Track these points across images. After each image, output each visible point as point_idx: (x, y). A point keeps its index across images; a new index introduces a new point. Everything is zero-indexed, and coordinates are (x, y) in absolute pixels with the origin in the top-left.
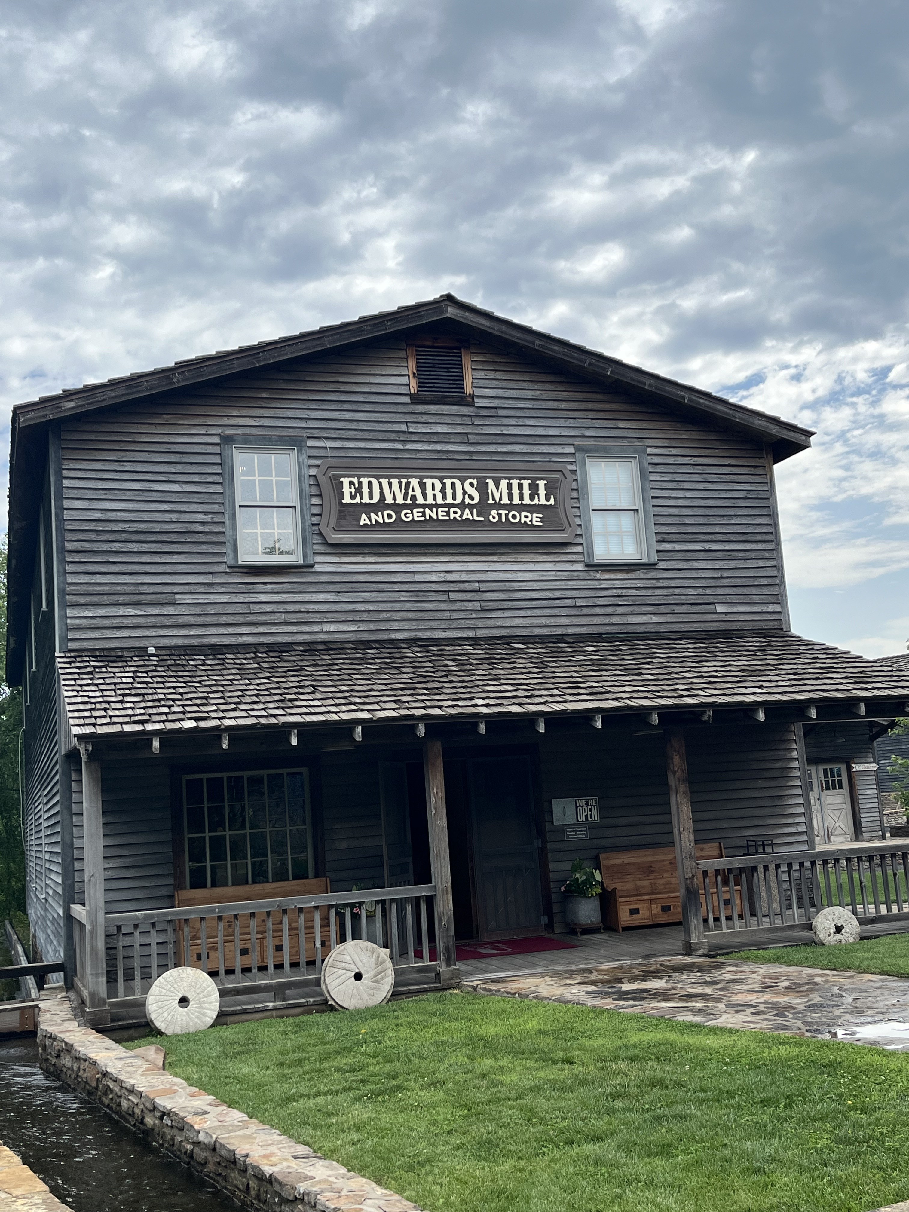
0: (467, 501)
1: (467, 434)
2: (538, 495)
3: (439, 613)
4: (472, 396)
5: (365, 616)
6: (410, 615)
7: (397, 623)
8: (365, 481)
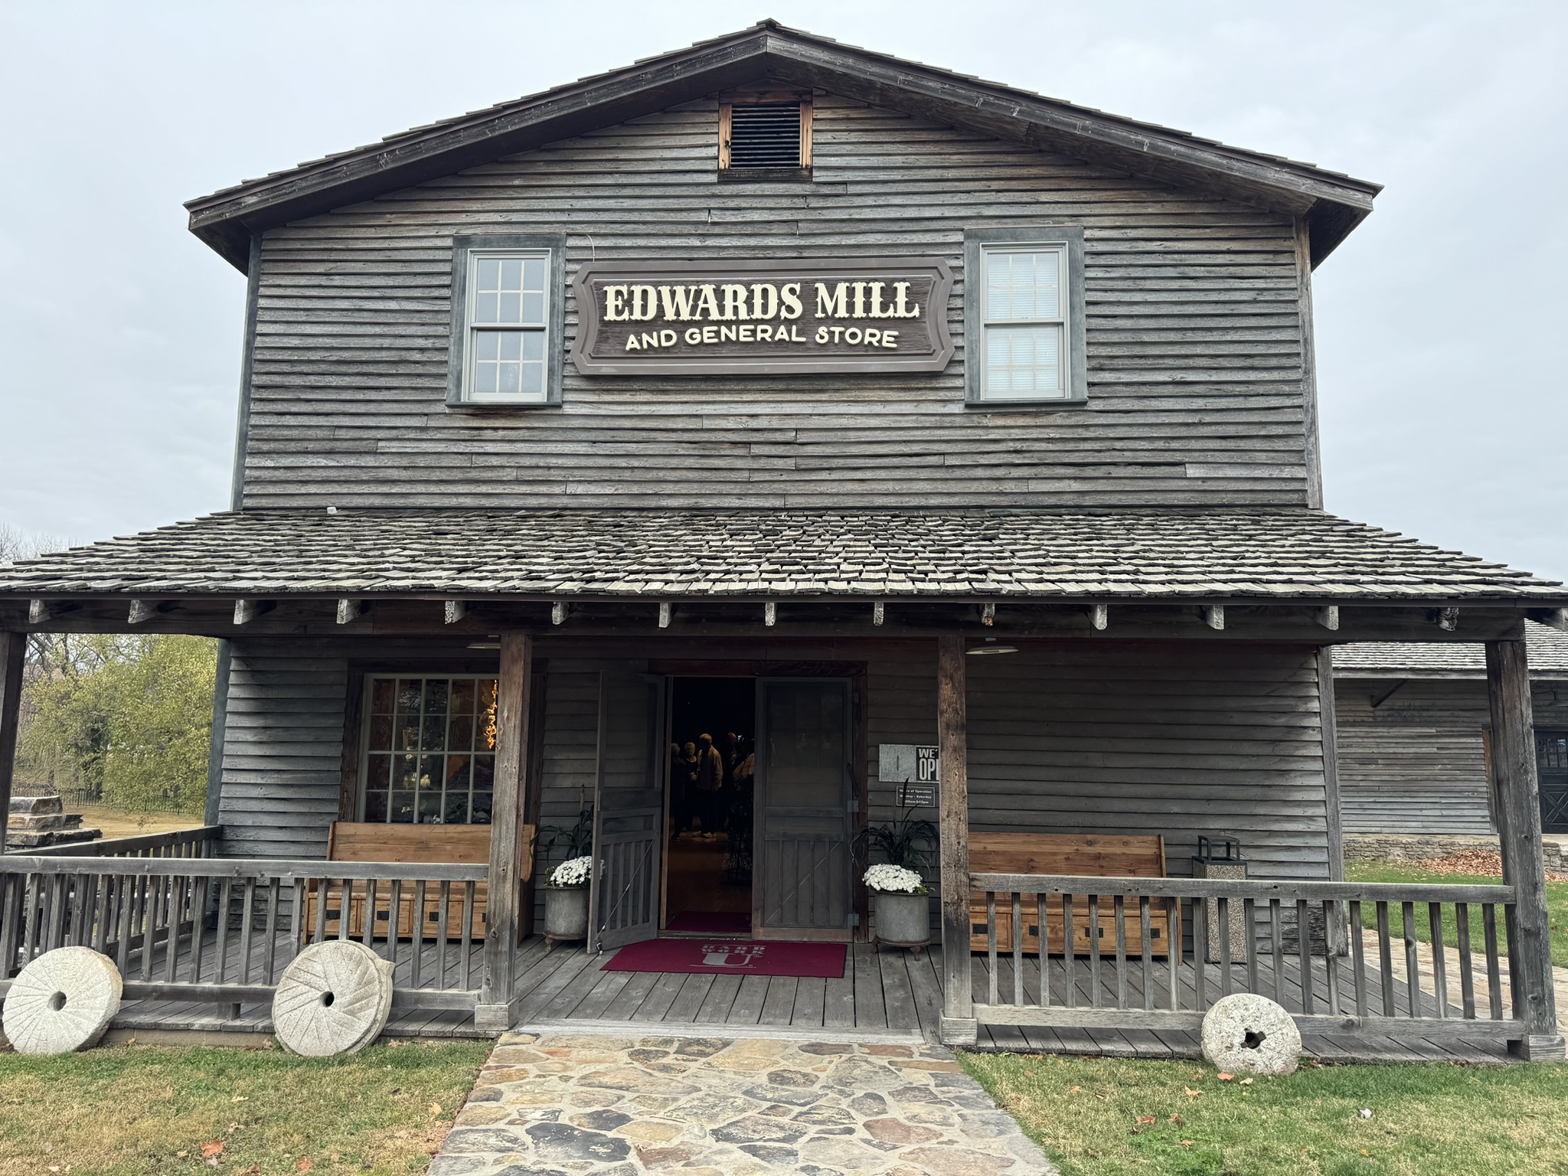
0: (784, 314)
1: (797, 221)
2: (895, 304)
3: (734, 473)
4: (810, 169)
5: (627, 475)
6: (691, 475)
7: (671, 486)
8: (637, 290)
